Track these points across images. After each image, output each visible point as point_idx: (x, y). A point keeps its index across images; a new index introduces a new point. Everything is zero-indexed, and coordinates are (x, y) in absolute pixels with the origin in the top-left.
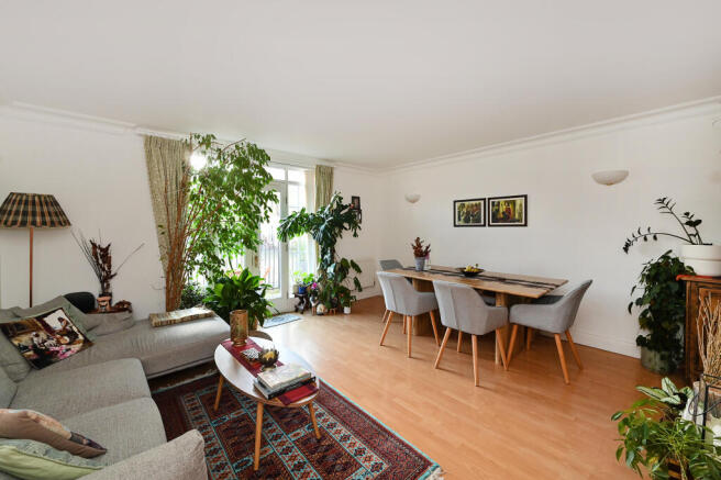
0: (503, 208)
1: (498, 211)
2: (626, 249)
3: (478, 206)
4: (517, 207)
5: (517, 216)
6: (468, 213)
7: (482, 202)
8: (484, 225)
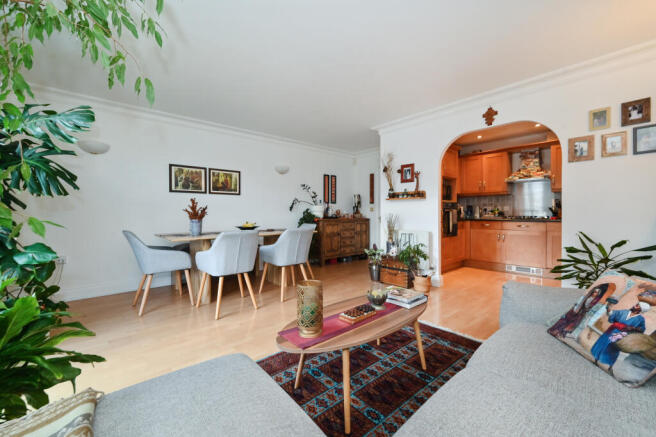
0: (222, 179)
1: (217, 180)
2: (291, 208)
3: (199, 174)
4: (233, 180)
5: (233, 187)
6: (187, 179)
7: (203, 171)
8: (205, 192)
